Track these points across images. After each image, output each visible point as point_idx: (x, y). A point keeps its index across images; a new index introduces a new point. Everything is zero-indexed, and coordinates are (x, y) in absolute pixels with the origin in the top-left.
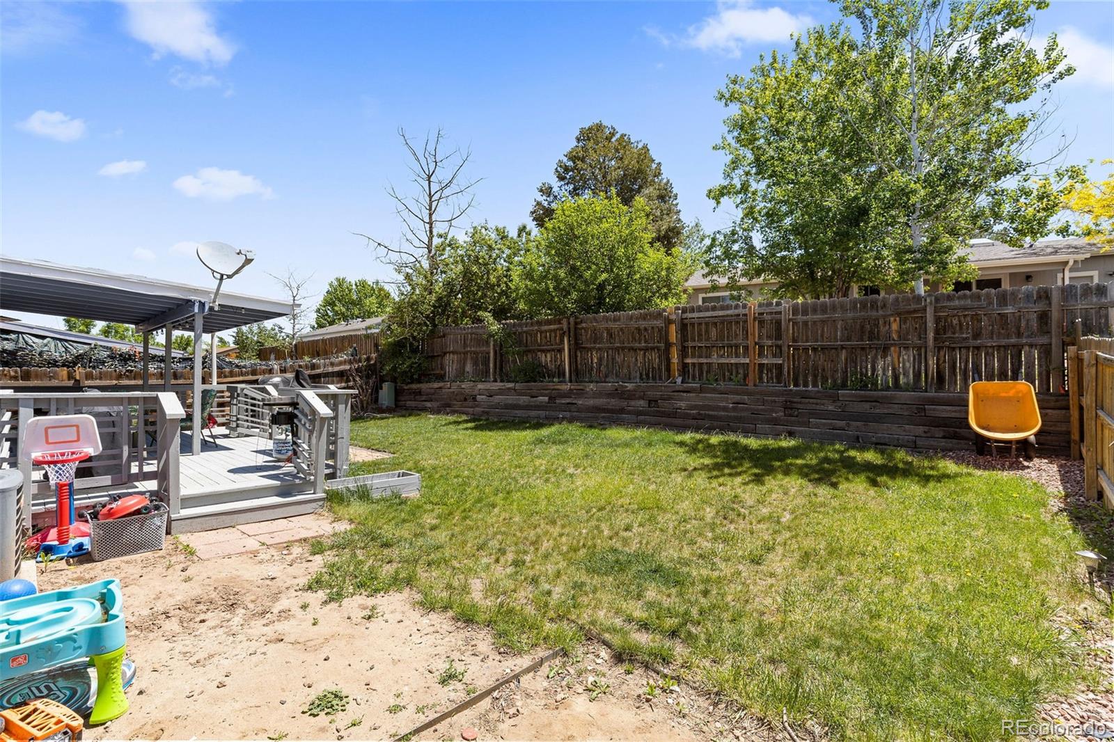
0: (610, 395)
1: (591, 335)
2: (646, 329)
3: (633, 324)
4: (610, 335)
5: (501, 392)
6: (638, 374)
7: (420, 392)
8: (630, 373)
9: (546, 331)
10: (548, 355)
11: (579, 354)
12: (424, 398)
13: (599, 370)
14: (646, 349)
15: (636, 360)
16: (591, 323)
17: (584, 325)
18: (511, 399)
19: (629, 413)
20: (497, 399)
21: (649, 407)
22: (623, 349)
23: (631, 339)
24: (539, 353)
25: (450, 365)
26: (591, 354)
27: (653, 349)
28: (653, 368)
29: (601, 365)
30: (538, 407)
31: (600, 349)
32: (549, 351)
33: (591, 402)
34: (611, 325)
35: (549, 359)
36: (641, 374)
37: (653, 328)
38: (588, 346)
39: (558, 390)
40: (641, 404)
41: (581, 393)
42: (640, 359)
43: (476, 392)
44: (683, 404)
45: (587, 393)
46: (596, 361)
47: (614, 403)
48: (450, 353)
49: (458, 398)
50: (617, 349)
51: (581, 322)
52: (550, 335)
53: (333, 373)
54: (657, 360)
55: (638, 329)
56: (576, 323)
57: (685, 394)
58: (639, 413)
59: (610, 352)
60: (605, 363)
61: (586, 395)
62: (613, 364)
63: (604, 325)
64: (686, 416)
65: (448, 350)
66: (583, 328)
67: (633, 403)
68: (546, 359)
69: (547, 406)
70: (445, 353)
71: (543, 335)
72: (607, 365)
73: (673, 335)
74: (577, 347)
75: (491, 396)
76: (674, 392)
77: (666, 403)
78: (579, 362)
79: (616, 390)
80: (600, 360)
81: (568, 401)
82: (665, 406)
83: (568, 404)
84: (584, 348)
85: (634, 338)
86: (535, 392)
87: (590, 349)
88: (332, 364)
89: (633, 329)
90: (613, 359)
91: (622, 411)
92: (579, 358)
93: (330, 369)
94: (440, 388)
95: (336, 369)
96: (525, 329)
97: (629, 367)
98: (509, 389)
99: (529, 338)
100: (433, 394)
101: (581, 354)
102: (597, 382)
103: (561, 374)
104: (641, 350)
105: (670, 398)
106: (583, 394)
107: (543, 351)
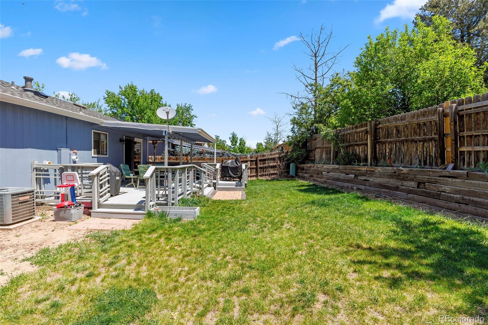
0: (391, 176)
1: (385, 132)
2: (425, 124)
3: (415, 121)
4: (398, 131)
5: (334, 170)
6: (418, 161)
7: (303, 168)
8: (411, 160)
9: (360, 132)
10: (360, 148)
11: (378, 146)
12: (304, 172)
13: (390, 158)
14: (424, 141)
15: (417, 149)
16: (386, 123)
17: (381, 126)
18: (336, 175)
19: (402, 190)
20: (331, 174)
21: (418, 187)
22: (407, 141)
23: (413, 134)
24: (356, 147)
25: (317, 154)
26: (385, 146)
27: (431, 140)
28: (430, 156)
29: (391, 154)
30: (348, 181)
31: (390, 142)
32: (361, 145)
33: (378, 180)
34: (399, 123)
35: (361, 150)
36: (420, 161)
37: (431, 122)
38: (384, 140)
39: (360, 170)
40: (412, 184)
41: (372, 173)
42: (420, 149)
43: (322, 170)
44: (447, 188)
45: (375, 174)
46: (388, 151)
47: (393, 182)
48: (317, 148)
49: (316, 172)
50: (402, 142)
51: (379, 123)
52: (362, 135)
53: (271, 158)
54: (434, 149)
55: (419, 125)
56: (376, 125)
57: (450, 179)
58: (410, 192)
59: (398, 144)
60: (393, 152)
61: (375, 175)
62: (399, 153)
63: (394, 124)
64: (448, 199)
65: (317, 147)
66: (380, 128)
67: (405, 183)
68: (359, 150)
69: (353, 181)
70: (316, 148)
71: (358, 135)
72: (395, 154)
73: (448, 128)
74: (376, 141)
75: (328, 173)
76: (440, 176)
77: (432, 186)
78: (378, 152)
79: (395, 172)
80: (391, 150)
81: (365, 178)
82: (431, 188)
83: (365, 180)
84: (381, 142)
85: (415, 132)
86: (348, 171)
87: (384, 143)
88: (271, 155)
89: (414, 125)
90: (400, 149)
91: (397, 188)
92: (377, 149)
93: (270, 157)
94: (310, 167)
95: (273, 157)
96: (349, 132)
97: (411, 155)
98: (336, 169)
99: (351, 137)
100: (308, 170)
101: (379, 146)
102: (383, 166)
103: (366, 160)
104: (420, 141)
105: (436, 182)
106: (374, 174)
107: (358, 145)
